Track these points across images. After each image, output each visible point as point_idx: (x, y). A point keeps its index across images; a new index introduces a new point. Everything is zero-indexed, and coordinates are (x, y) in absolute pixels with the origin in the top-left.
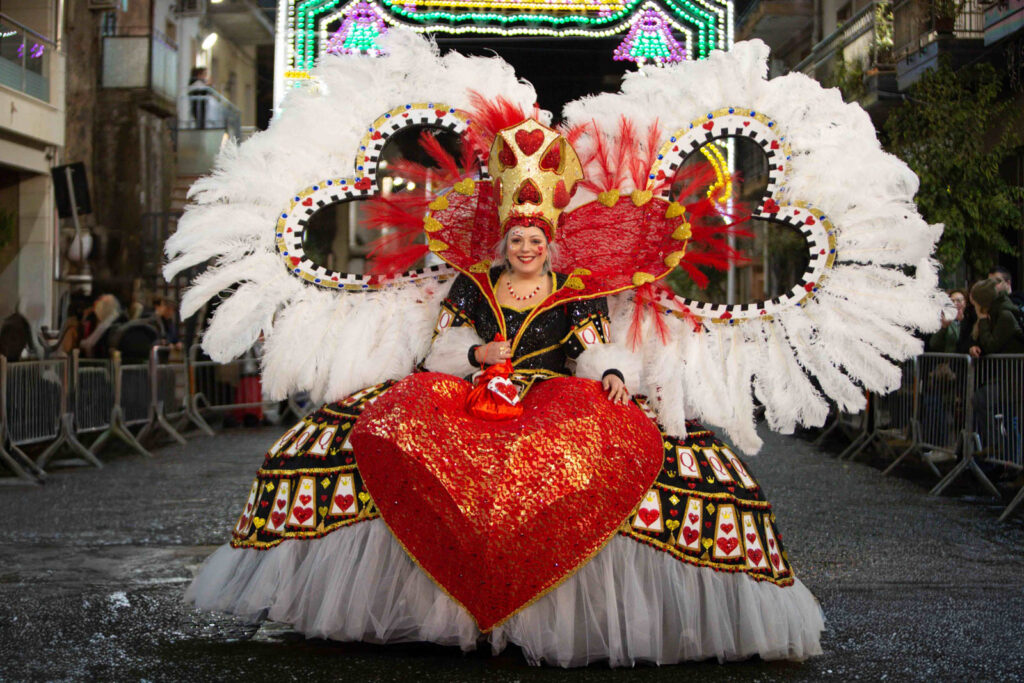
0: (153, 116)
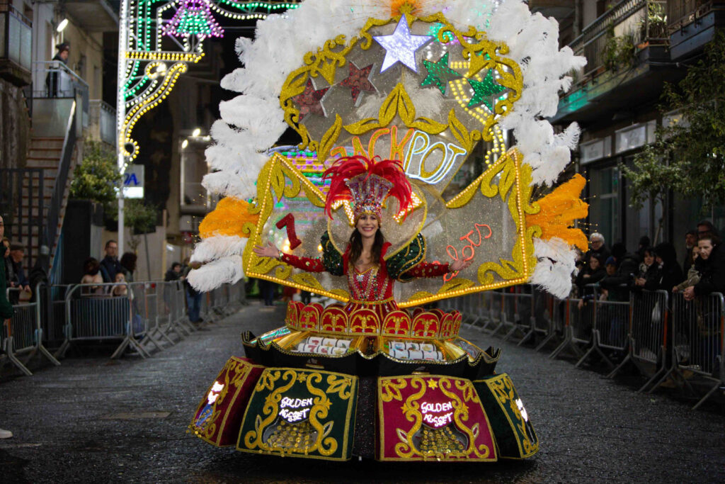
0: (10, 85)
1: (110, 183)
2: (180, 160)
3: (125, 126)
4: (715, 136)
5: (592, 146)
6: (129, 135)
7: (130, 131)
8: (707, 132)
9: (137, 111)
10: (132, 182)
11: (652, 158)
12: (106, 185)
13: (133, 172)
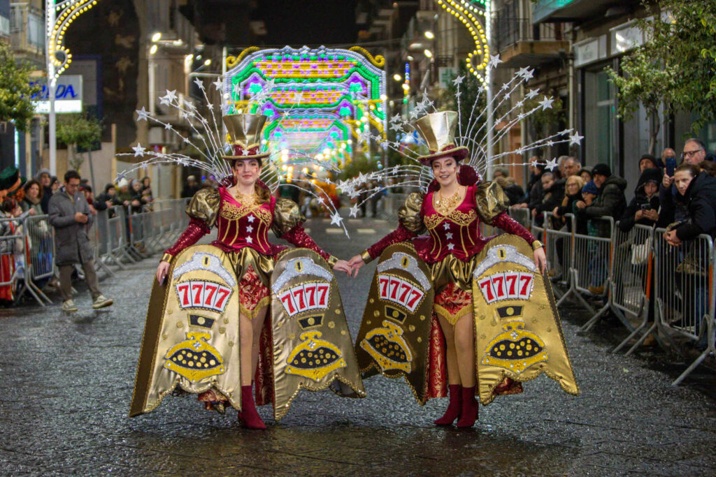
1: (27, 97)
2: (147, 68)
3: (55, 32)
4: (706, 35)
5: (585, 46)
6: (60, 42)
7: (61, 37)
8: (695, 30)
9: (69, 14)
10: (69, 95)
11: (643, 61)
12: (20, 99)
13: (70, 83)
